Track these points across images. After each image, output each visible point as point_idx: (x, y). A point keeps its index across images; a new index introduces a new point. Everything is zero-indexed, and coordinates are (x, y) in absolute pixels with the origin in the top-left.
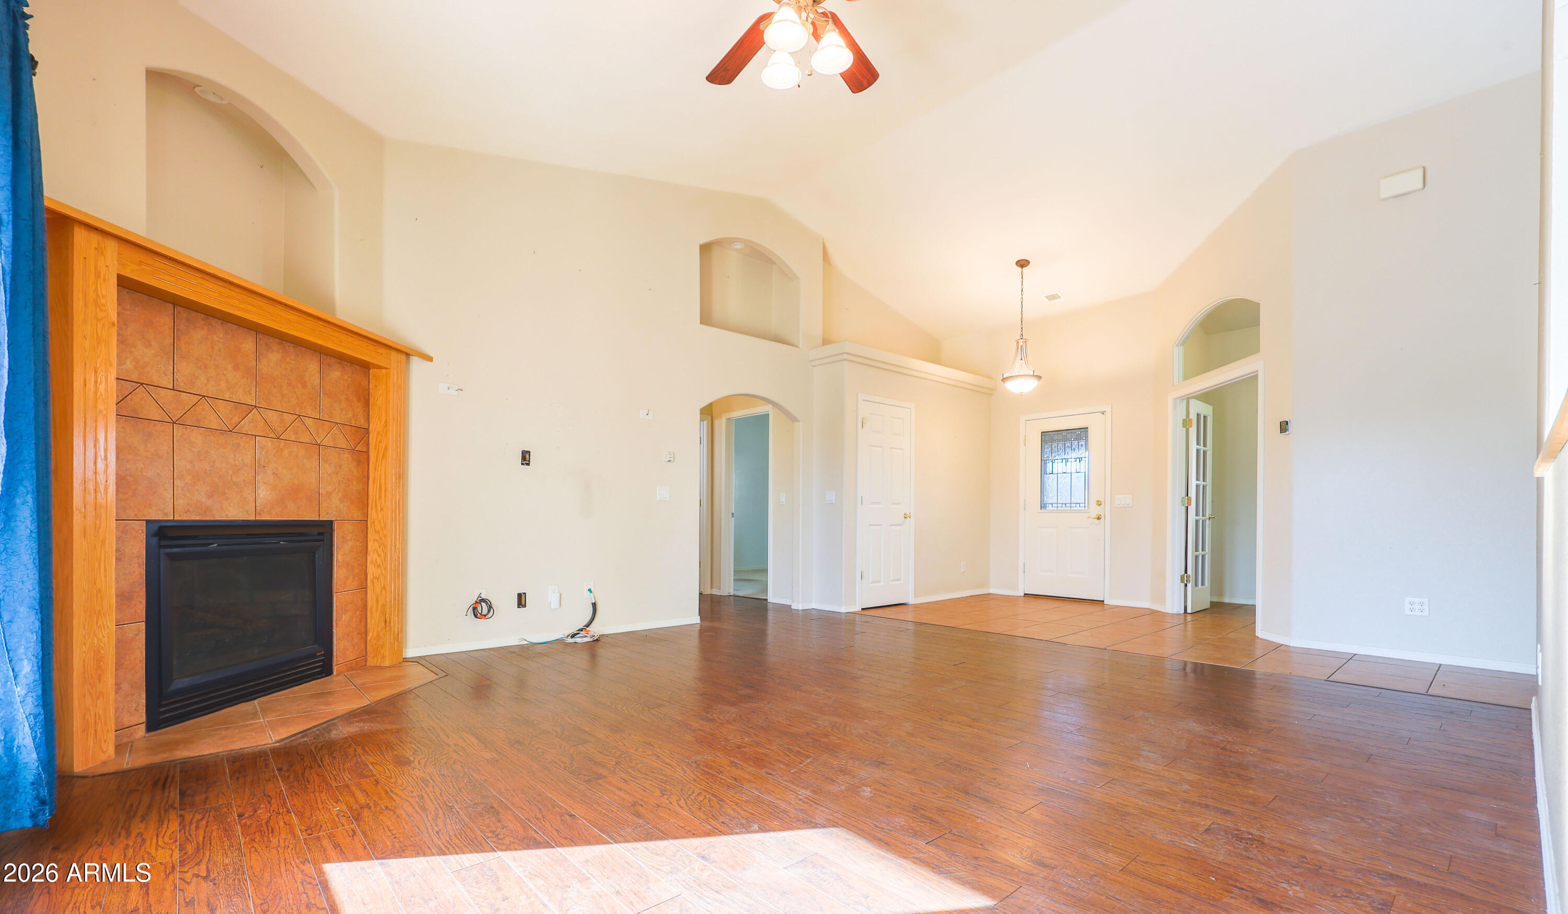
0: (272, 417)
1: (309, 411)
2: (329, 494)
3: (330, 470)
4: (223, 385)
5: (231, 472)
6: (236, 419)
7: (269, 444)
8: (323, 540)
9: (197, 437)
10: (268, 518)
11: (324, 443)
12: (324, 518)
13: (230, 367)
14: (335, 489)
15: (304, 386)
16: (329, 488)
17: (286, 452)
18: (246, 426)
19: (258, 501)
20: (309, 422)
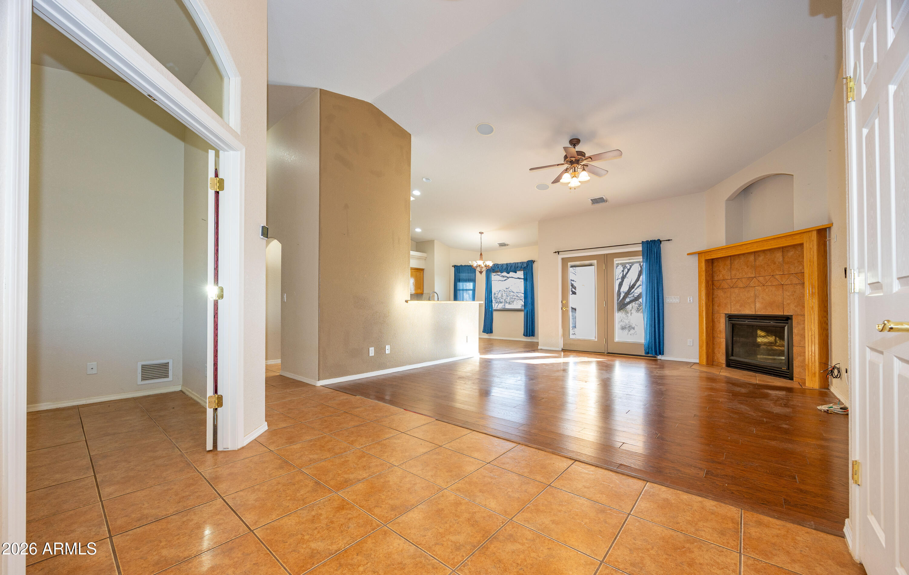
0: (761, 279)
1: (777, 273)
2: (788, 304)
3: (788, 294)
4: (744, 273)
5: (746, 299)
6: (748, 283)
7: (760, 288)
8: (788, 323)
9: (736, 290)
10: (760, 313)
11: (785, 284)
12: (786, 313)
13: (746, 267)
14: (792, 302)
15: (775, 263)
16: (789, 301)
17: (767, 290)
18: (752, 284)
19: (756, 308)
20: (777, 277)
